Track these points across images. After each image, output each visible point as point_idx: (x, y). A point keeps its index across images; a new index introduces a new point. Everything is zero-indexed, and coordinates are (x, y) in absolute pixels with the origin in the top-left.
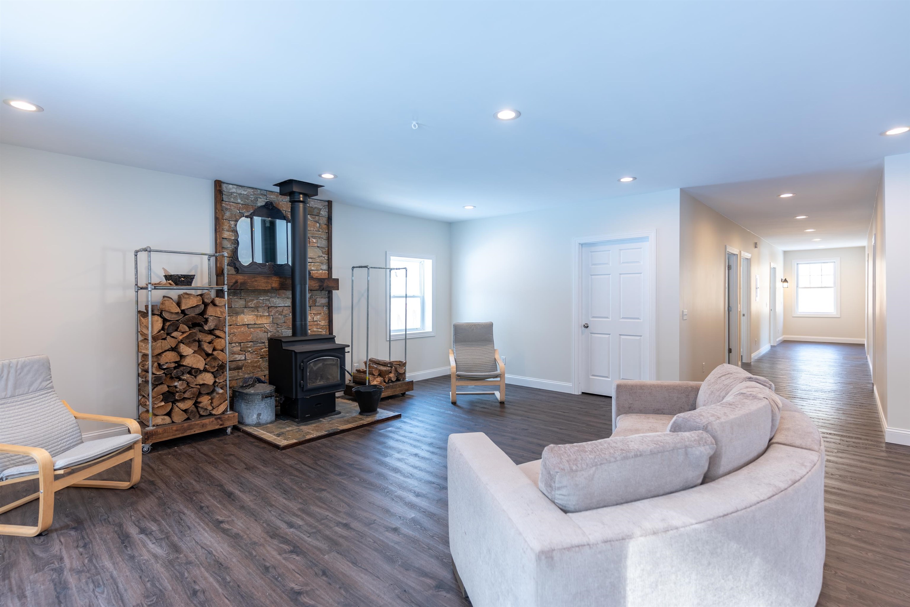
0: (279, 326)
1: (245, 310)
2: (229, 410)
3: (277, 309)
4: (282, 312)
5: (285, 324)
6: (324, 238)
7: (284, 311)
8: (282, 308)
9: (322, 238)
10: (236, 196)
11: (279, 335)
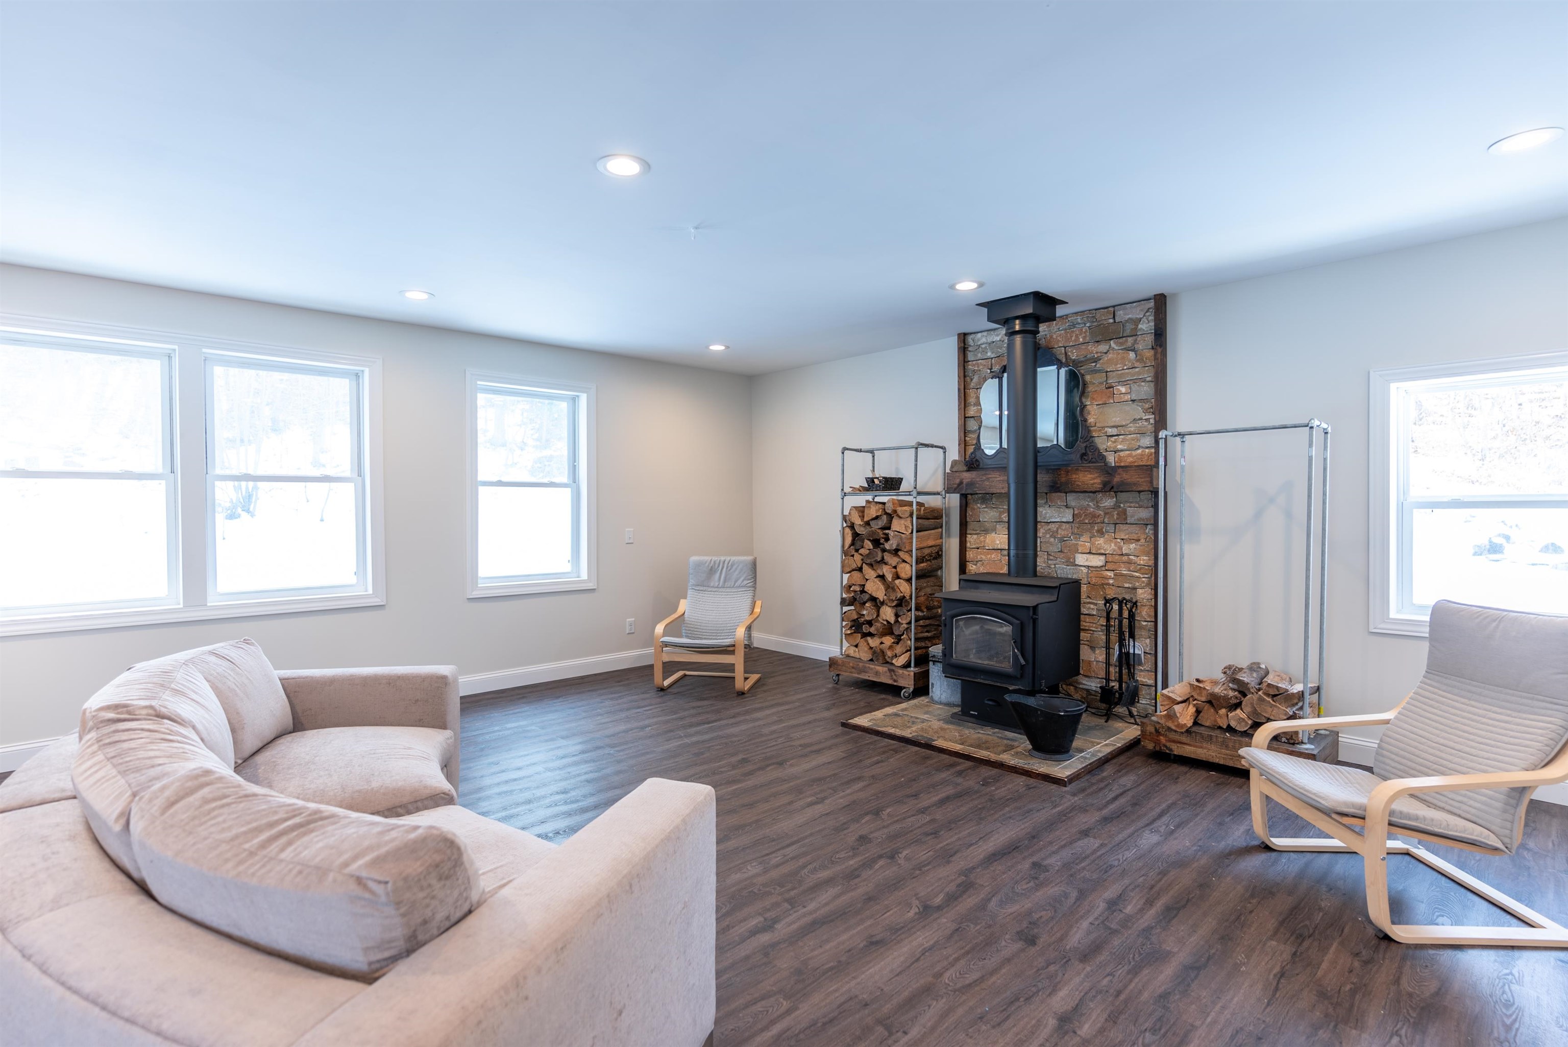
0: (1051, 558)
1: (997, 526)
2: (912, 665)
3: (1049, 527)
4: (1057, 531)
5: (1062, 555)
6: (1148, 379)
7: (1060, 531)
8: (1057, 525)
9: (1144, 380)
10: (986, 348)
11: (1050, 573)
